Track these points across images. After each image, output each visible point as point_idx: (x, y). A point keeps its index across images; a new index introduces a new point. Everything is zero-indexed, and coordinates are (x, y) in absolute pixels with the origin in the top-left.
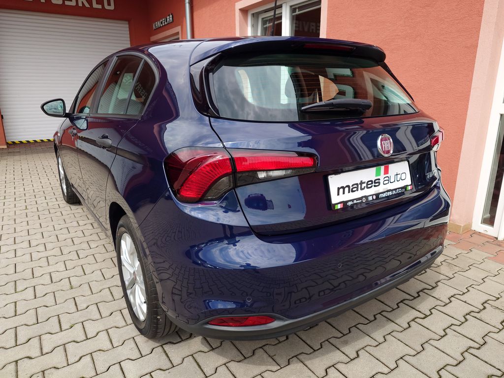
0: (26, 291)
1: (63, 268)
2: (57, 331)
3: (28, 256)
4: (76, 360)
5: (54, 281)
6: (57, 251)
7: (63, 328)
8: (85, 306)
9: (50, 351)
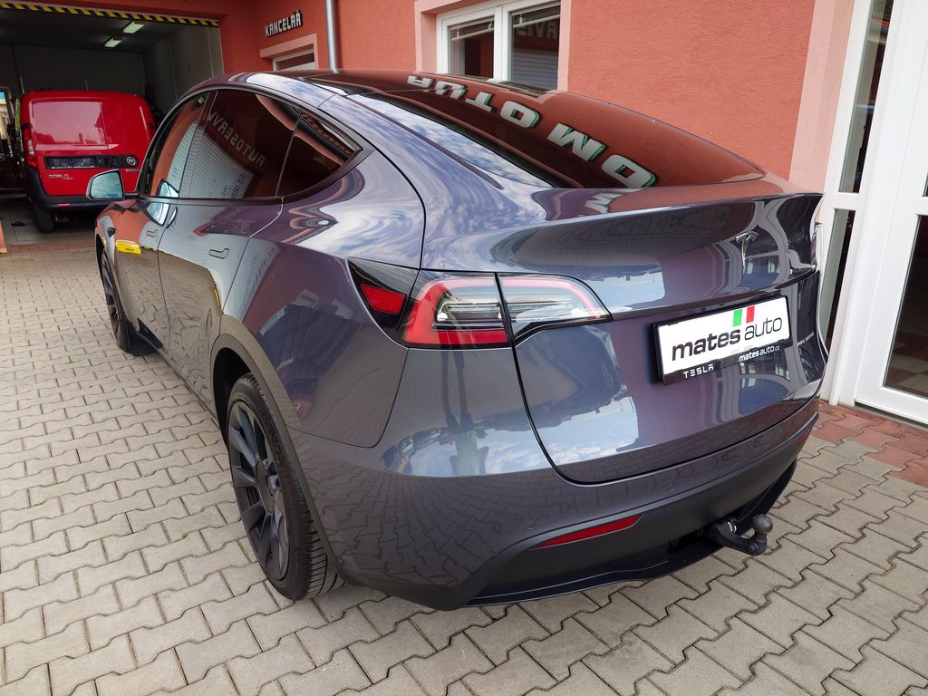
0: (104, 488)
1: (152, 454)
2: (163, 543)
3: (95, 438)
4: (201, 578)
5: (144, 473)
6: (138, 429)
7: (173, 538)
8: (200, 508)
9: (159, 568)
